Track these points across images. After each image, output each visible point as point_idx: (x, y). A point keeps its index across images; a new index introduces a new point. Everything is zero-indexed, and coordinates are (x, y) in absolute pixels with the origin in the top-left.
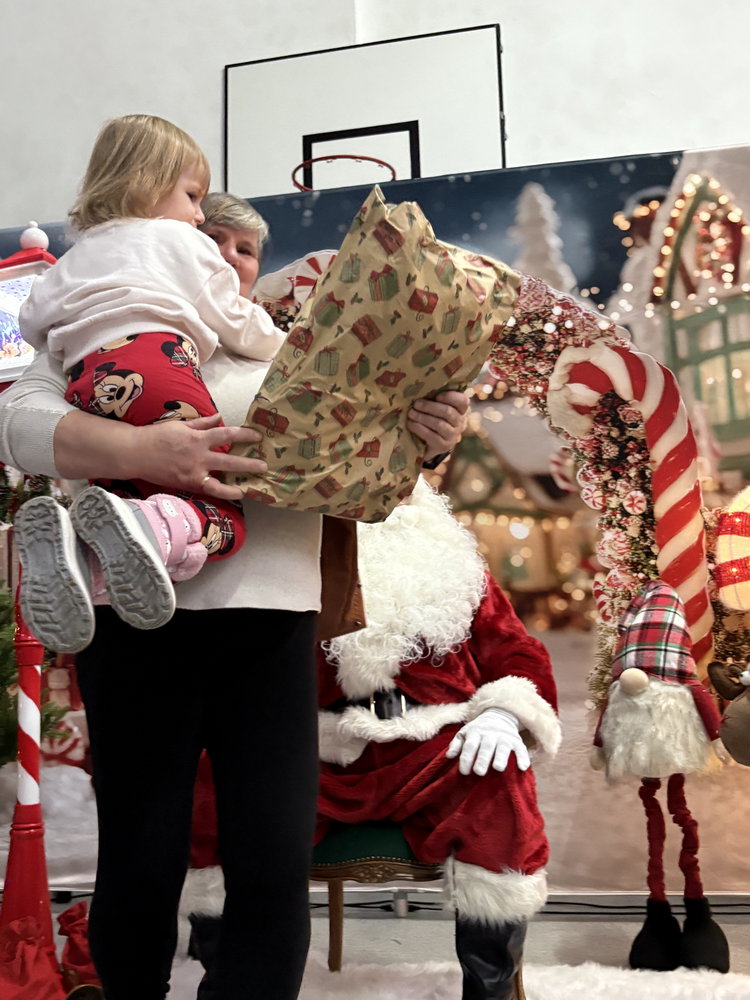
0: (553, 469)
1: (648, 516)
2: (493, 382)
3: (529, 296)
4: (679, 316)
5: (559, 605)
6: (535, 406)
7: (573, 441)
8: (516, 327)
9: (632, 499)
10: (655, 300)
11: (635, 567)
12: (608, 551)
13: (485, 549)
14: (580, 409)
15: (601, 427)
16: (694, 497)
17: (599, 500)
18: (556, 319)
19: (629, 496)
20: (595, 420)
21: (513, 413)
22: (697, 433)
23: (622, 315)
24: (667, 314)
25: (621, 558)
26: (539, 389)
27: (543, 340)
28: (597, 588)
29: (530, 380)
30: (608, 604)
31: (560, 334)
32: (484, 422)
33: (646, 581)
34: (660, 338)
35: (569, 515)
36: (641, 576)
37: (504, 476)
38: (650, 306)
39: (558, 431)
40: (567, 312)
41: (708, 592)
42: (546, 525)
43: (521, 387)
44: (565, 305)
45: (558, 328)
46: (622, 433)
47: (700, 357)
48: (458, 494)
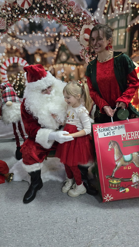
0: (80, 54)
2: (68, 31)
3: (77, 9)
4: (109, 19)
6: (77, 39)
7: (84, 47)
8: (73, 18)
10: (104, 13)
13: (65, 72)
14: (86, 40)
18: (82, 16)
21: (72, 40)
23: (97, 17)
24: (106, 18)
26: (78, 34)
27: (79, 22)
29: (76, 32)
31: (83, 21)
32: (66, 42)
35: (83, 65)
37: (70, 55)
38: (103, 15)
39: (81, 45)
40: (85, 15)
42: (78, 67)
43: (74, 34)
44: (85, 13)
45: (83, 19)
48: (60, 59)
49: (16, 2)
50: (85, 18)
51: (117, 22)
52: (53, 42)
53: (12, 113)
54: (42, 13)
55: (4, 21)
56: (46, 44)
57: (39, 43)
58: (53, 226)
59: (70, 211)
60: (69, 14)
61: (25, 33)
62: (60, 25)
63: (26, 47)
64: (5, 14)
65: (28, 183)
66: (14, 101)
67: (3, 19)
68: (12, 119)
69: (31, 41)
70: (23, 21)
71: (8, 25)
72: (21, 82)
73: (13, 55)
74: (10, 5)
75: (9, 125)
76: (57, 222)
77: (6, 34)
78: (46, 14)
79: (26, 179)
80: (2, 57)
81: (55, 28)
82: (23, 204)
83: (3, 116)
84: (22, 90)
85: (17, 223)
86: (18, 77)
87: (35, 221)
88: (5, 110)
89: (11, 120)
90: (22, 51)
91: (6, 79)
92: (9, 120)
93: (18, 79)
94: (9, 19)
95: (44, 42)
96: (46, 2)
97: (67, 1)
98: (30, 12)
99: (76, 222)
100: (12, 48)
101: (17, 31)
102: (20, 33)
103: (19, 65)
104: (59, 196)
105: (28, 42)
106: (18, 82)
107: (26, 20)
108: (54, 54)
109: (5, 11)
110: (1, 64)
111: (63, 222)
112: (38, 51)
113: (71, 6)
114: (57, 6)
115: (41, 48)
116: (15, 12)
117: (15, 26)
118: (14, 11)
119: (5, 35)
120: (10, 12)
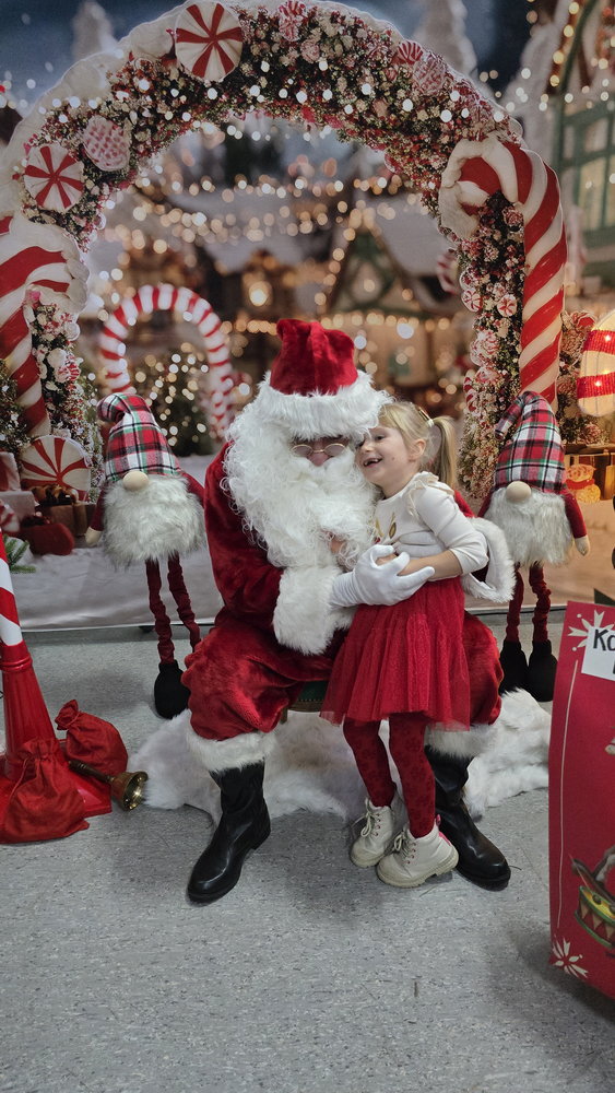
0: (439, 271)
1: (516, 319)
2: (388, 174)
3: (428, 75)
4: (570, 110)
5: (434, 398)
6: (427, 204)
7: (459, 243)
8: (413, 113)
9: (505, 302)
10: (550, 90)
11: (500, 364)
12: (480, 350)
13: (373, 348)
14: (468, 209)
15: (486, 229)
16: (557, 300)
17: (477, 303)
18: (453, 106)
19: (503, 299)
20: (481, 221)
21: (406, 210)
22: (570, 238)
23: (517, 105)
24: (559, 106)
25: (490, 357)
26: (432, 186)
27: (439, 130)
28: (468, 383)
29: (424, 174)
30: (475, 396)
31: (455, 124)
32: (378, 218)
33: (507, 377)
34: (550, 134)
35: (450, 317)
36: (504, 372)
37: (394, 277)
38: (545, 98)
39: (446, 231)
40: (464, 99)
41: (556, 386)
42: (429, 326)
43: (415, 183)
44: (463, 90)
45: (453, 118)
46: (504, 236)
47: (584, 158)
48: (350, 294)
49: (171, 56)
50: (465, 113)
51: (602, 126)
52: (323, 220)
53: (144, 522)
54: (279, 99)
55: (122, 134)
56: (292, 230)
57: (262, 227)
58: (314, 1006)
59: (387, 948)
60: (395, 97)
61: (207, 185)
62: (355, 149)
63: (208, 241)
64: (125, 108)
65: (210, 816)
66: (156, 469)
67: (118, 130)
68: (146, 543)
69: (230, 219)
70: (200, 136)
71: (139, 153)
72: (185, 392)
73: (156, 276)
74: (147, 68)
75: (131, 568)
76: (334, 990)
77: (130, 190)
78: (296, 101)
79: (201, 802)
80: (110, 285)
81: (331, 159)
82: (188, 907)
83: (110, 533)
84: (185, 424)
85: (163, 984)
86: (174, 369)
87: (237, 978)
88: (118, 505)
89: (142, 549)
90: (190, 260)
91: (122, 377)
92: (133, 548)
93: (172, 378)
94: (143, 129)
95: (286, 222)
96: (299, 52)
97: (388, 46)
98: (230, 96)
99: (416, 994)
100: (149, 250)
101: (172, 179)
102: (186, 185)
103: (177, 317)
104: (342, 882)
105: (217, 224)
106: (172, 390)
107: (210, 128)
108: (328, 272)
109: (126, 95)
110: (104, 316)
111: (357, 991)
112: (257, 261)
113: (407, 65)
114: (343, 67)
115: (271, 246)
116: (169, 99)
117: (164, 156)
118: (162, 95)
119: (125, 194)
120: (149, 99)
